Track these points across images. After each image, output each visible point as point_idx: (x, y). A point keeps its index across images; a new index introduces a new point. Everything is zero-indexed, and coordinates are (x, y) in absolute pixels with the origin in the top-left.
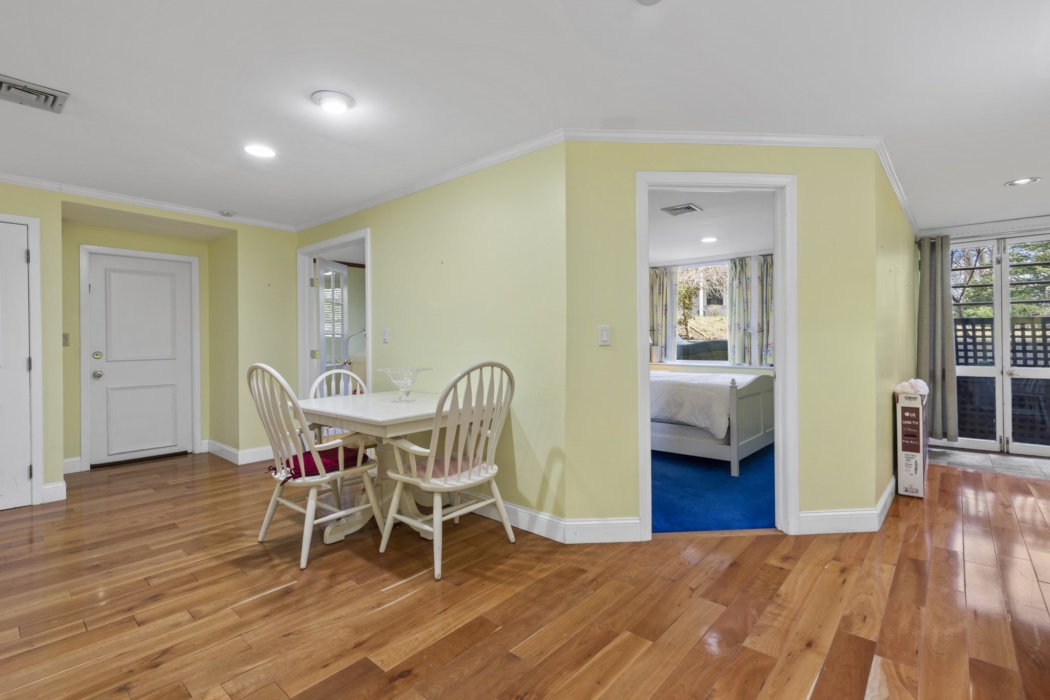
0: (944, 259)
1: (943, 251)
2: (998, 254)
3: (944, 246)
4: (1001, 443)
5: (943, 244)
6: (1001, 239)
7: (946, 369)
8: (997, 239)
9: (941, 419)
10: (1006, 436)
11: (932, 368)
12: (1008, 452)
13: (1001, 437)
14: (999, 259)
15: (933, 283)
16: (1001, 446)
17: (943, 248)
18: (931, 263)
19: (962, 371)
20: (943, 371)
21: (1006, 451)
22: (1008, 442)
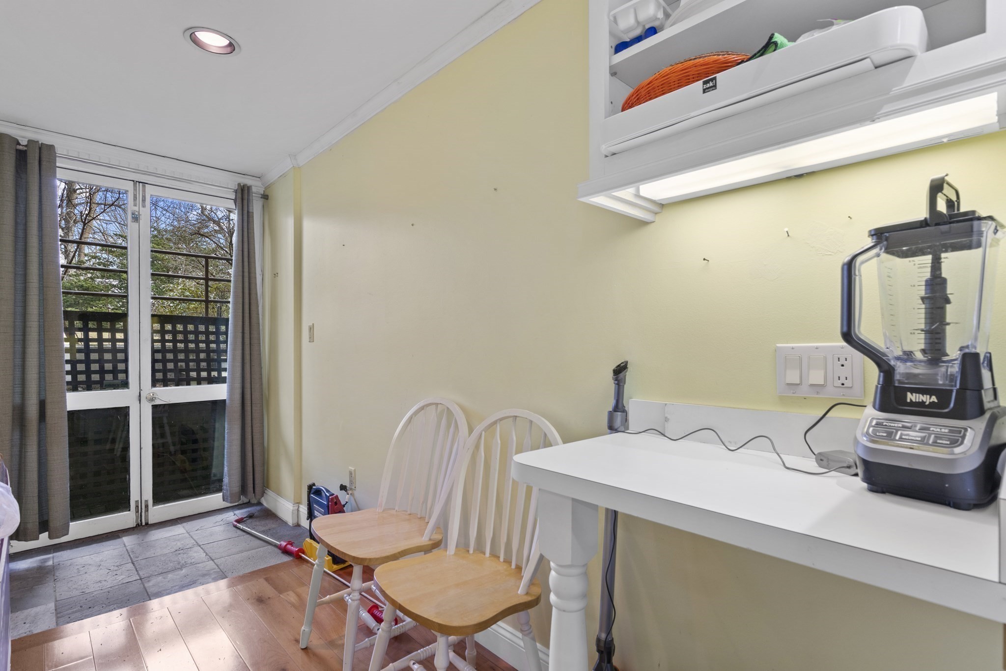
0: (43, 189)
1: (43, 173)
2: (135, 205)
3: (44, 163)
4: (137, 512)
5: (44, 159)
6: (139, 182)
7: (48, 401)
8: (133, 181)
9: (36, 499)
10: (144, 498)
11: (18, 400)
12: (147, 524)
13: (137, 502)
14: (137, 213)
15: (21, 234)
16: (137, 517)
17: (43, 167)
18: (16, 193)
19: (77, 401)
20: (42, 405)
21: (144, 524)
22: (147, 506)
